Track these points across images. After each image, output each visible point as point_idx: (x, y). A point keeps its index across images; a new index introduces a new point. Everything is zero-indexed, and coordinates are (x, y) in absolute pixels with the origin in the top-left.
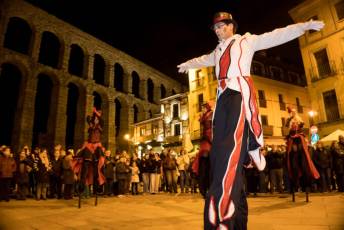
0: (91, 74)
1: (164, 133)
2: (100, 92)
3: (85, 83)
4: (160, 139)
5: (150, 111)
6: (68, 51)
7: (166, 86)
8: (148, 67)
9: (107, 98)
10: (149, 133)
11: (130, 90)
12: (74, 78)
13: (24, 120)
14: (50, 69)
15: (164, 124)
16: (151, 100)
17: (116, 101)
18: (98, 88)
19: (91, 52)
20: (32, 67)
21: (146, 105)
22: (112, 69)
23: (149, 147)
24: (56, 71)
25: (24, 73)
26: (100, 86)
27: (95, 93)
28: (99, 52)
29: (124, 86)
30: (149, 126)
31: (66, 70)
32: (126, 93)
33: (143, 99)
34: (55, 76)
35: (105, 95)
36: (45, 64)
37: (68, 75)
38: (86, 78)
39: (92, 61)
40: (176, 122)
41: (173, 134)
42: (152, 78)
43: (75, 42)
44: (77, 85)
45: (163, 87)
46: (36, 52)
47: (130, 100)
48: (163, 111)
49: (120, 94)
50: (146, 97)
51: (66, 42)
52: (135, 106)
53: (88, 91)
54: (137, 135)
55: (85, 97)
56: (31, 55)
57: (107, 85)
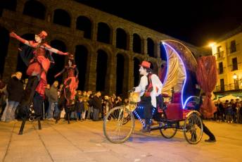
0: (146, 51)
6: (132, 38)
12: (137, 55)
13: (111, 81)
14: (123, 51)
19: (145, 37)
20: (113, 51)
24: (126, 52)
25: (109, 55)
26: (152, 58)
28: (149, 37)
31: (132, 51)
34: (126, 54)
35: (155, 63)
36: (121, 48)
37: (133, 53)
38: (143, 54)
39: (146, 42)
43: (134, 33)
46: (114, 42)
51: (130, 33)
56: (112, 44)
57: (156, 57)
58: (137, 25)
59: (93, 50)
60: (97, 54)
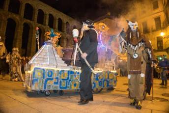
0: (47, 23)
3: (45, 27)
6: (37, 12)
12: (40, 25)
14: (29, 21)
20: (21, 20)
22: (57, 21)
24: (31, 22)
25: (17, 22)
28: (51, 13)
31: (36, 22)
34: (30, 24)
36: (27, 19)
37: (37, 24)
38: (45, 25)
39: (48, 17)
42: (76, 25)
43: (40, 8)
46: (22, 13)
51: (36, 8)
56: (20, 15)
59: (4, 18)
60: (7, 22)
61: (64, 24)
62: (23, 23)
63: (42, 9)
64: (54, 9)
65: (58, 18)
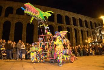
0: (72, 23)
1: (97, 39)
2: (76, 28)
3: (71, 26)
4: (96, 41)
5: (92, 32)
6: (64, 18)
7: (96, 23)
8: (89, 17)
9: (78, 30)
10: (93, 39)
11: (85, 26)
12: (68, 26)
15: (97, 36)
16: (92, 28)
17: (81, 30)
18: (75, 27)
19: (71, 17)
21: (91, 30)
22: (78, 21)
23: (93, 44)
24: (62, 25)
26: (76, 27)
27: (75, 29)
28: (74, 16)
29: (83, 25)
30: (92, 37)
32: (84, 27)
33: (89, 28)
35: (78, 29)
37: (66, 25)
38: (71, 25)
39: (72, 19)
40: (101, 35)
41: (100, 39)
42: (91, 21)
43: (66, 15)
44: (69, 27)
45: (95, 23)
47: (85, 29)
48: (96, 32)
49: (82, 28)
50: (90, 27)
51: (64, 16)
52: (87, 31)
53: (72, 28)
54: (89, 40)
55: (72, 31)
56: (55, 22)
57: (78, 26)
58: (67, 12)
61: (83, 21)
62: (57, 26)
63: (67, 15)
64: (74, 14)
65: (78, 19)
